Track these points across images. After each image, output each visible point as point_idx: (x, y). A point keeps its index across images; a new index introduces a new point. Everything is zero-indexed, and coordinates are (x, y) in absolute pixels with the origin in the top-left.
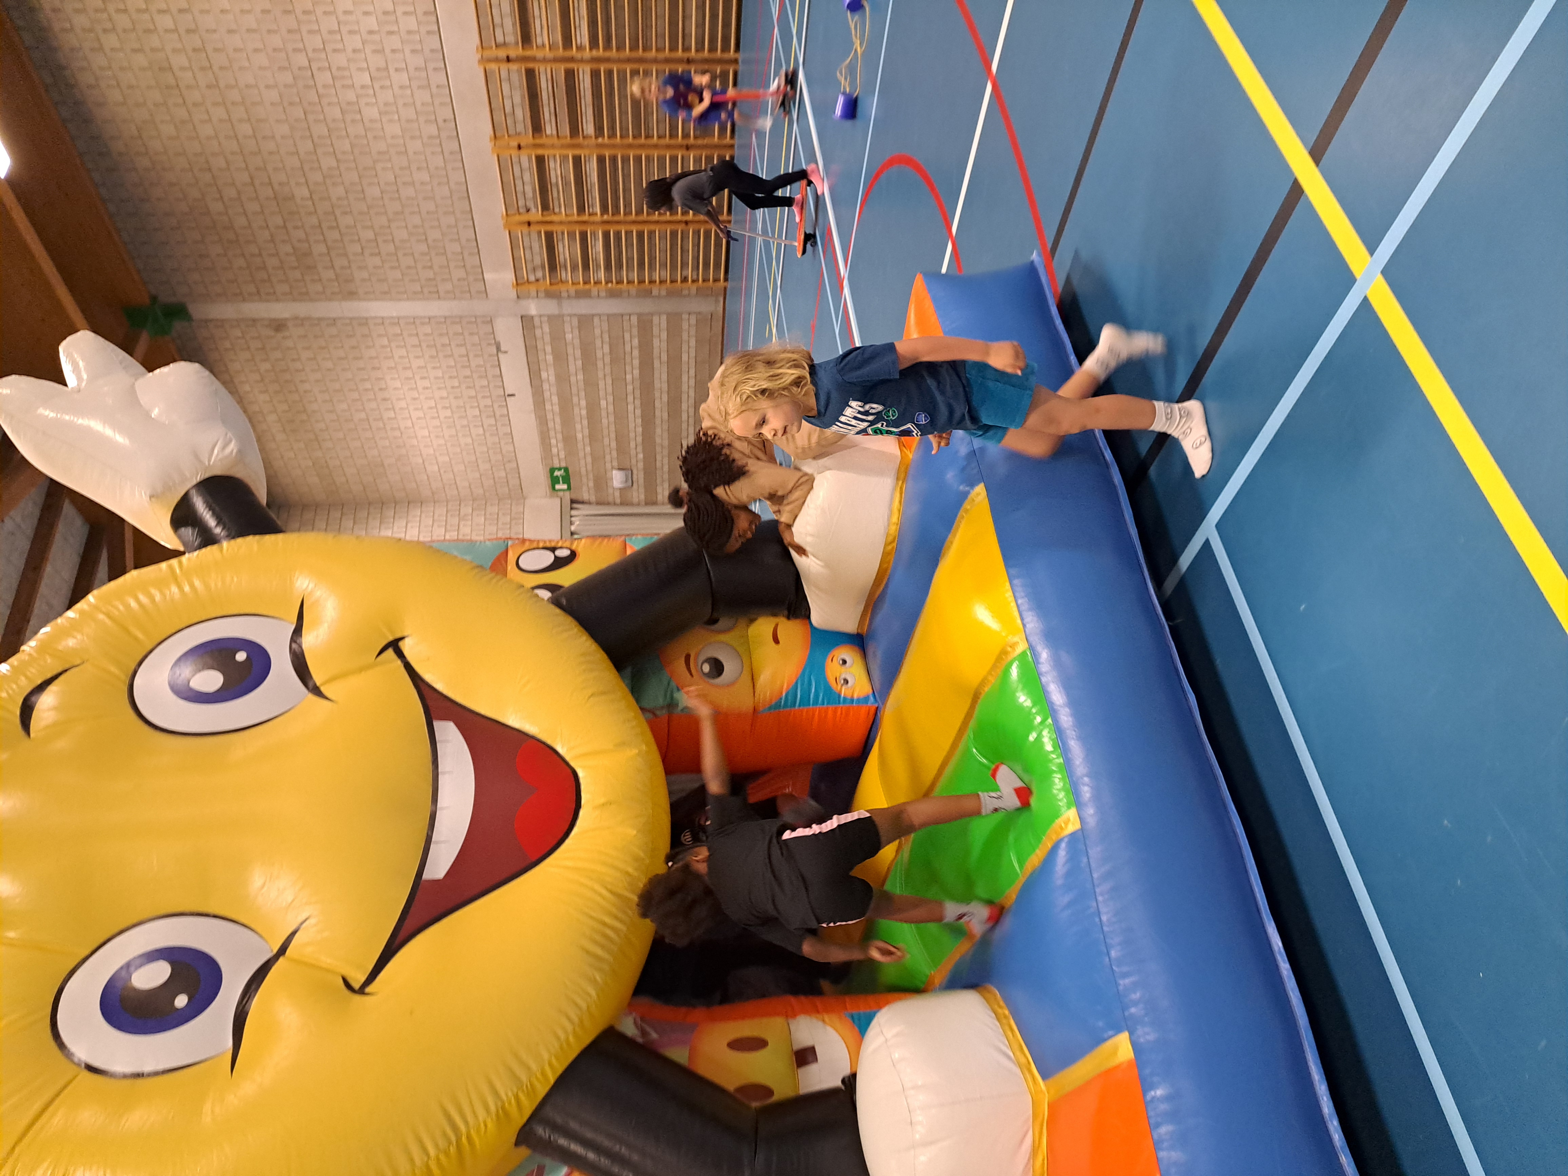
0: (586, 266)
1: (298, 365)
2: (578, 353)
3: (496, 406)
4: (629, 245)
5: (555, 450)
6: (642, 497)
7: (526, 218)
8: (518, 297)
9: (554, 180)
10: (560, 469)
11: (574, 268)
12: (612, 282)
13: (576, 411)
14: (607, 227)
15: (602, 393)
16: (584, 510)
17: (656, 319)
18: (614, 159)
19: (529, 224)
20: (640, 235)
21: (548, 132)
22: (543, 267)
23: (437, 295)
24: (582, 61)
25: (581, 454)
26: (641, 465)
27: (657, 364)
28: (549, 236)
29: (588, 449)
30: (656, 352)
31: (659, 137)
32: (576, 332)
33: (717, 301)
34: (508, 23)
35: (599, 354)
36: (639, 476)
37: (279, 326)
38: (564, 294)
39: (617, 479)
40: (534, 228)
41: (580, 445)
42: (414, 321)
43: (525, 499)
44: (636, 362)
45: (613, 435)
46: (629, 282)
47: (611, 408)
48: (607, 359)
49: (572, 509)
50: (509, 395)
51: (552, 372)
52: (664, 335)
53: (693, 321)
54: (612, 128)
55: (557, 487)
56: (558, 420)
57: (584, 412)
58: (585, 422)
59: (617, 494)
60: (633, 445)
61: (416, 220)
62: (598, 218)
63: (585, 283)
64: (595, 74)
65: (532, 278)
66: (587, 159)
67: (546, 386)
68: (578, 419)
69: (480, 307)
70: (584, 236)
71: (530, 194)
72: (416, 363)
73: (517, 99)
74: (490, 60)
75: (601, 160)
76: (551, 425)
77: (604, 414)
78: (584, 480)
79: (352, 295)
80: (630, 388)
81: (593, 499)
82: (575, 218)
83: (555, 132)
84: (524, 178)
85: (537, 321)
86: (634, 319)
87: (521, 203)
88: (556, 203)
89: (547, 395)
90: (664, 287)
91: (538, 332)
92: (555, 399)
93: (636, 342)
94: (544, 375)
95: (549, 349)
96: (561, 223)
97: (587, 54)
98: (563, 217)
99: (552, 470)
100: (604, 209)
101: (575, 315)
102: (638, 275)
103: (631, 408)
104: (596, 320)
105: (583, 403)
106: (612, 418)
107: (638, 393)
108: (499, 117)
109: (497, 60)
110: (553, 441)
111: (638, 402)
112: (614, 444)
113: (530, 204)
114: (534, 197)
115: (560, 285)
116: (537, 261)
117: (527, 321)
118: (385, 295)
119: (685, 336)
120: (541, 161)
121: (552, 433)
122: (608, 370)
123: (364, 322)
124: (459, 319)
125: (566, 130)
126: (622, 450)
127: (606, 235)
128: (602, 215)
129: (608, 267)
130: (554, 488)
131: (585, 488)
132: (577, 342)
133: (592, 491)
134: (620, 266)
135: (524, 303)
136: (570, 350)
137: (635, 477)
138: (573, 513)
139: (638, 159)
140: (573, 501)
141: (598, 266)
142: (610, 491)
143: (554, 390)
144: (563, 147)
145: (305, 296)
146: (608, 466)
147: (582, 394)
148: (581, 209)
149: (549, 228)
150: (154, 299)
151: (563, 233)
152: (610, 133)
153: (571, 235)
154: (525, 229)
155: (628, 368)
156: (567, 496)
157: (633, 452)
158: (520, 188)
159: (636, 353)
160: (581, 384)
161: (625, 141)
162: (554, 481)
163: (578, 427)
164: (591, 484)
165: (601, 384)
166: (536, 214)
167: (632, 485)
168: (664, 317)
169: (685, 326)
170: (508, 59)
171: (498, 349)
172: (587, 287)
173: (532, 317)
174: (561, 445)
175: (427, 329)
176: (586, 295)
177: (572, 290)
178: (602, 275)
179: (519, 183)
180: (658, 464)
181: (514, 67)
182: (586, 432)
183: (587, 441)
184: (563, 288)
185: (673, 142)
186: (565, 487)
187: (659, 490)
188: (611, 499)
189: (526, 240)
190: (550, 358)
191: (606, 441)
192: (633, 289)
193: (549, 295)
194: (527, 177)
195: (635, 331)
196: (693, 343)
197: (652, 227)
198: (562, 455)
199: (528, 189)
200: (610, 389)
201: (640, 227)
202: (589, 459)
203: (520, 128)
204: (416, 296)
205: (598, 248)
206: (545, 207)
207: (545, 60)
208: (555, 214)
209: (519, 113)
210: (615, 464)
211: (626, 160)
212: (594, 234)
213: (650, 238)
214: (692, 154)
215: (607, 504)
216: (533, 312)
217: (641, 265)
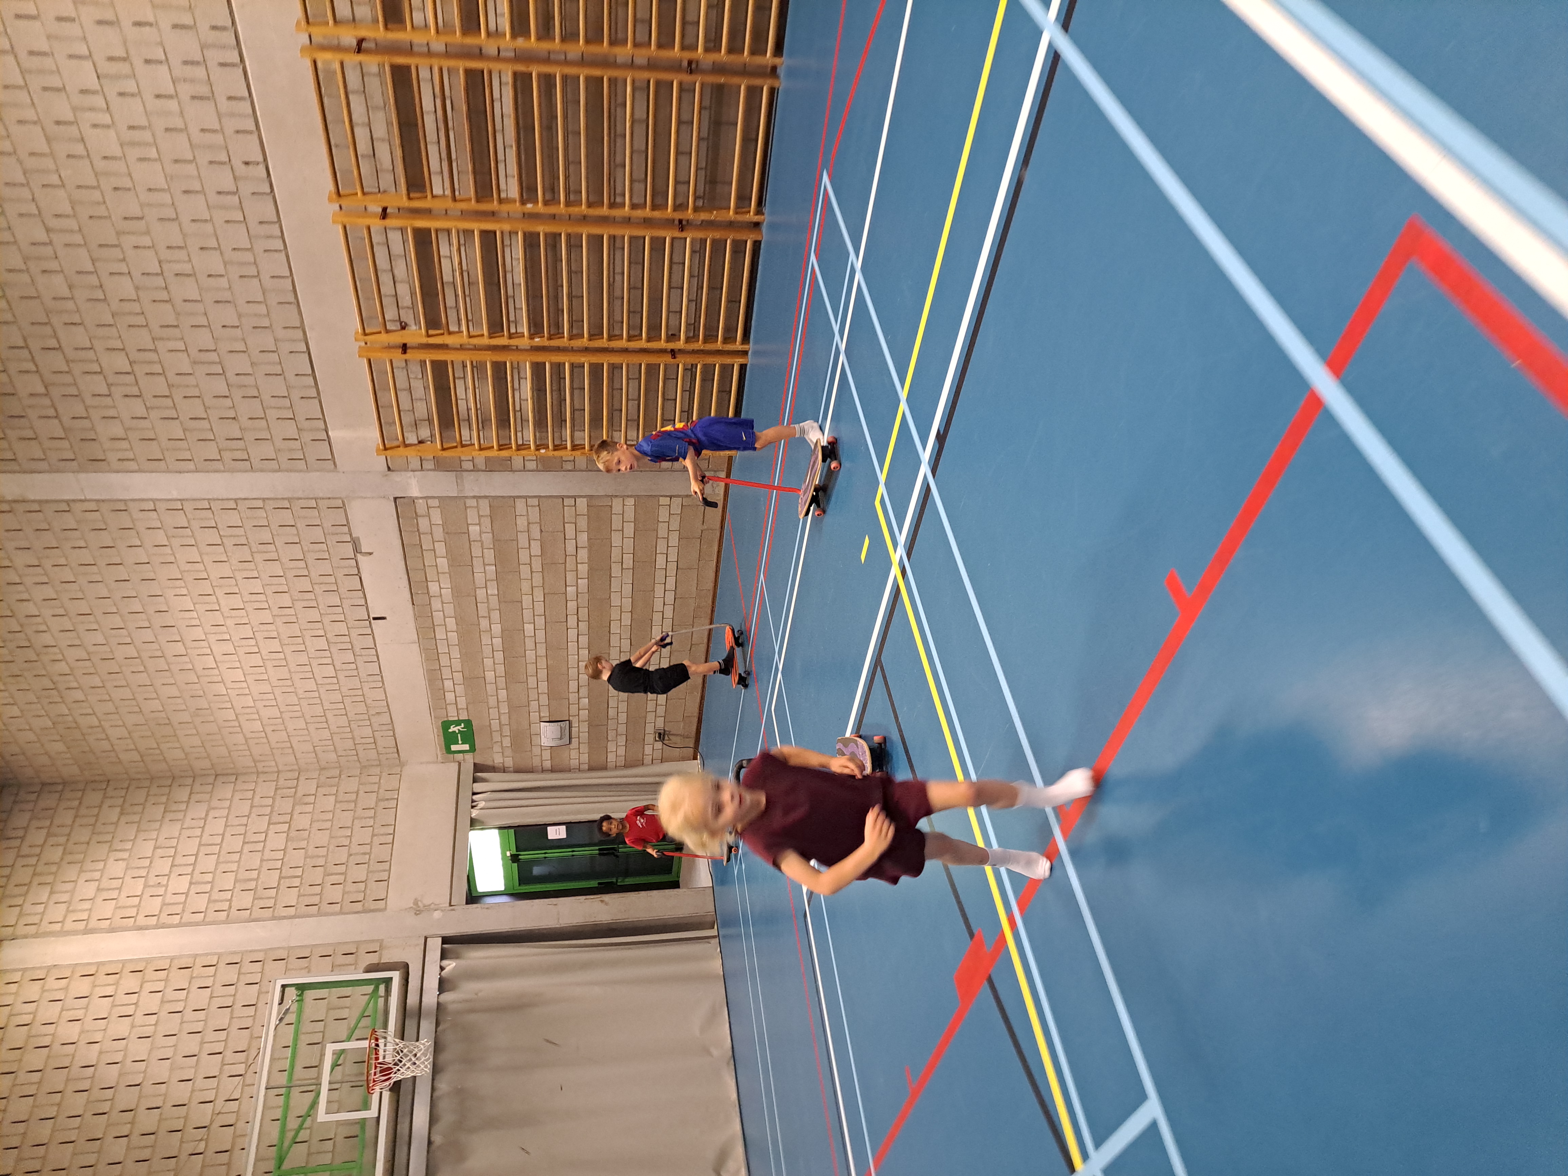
0: (503, 422)
2: (490, 555)
3: (354, 633)
4: (577, 387)
5: (450, 697)
6: (585, 758)
7: (398, 338)
8: (389, 469)
9: (447, 278)
10: (457, 723)
11: (484, 423)
12: (547, 447)
13: (486, 639)
14: (539, 358)
15: (527, 614)
16: (496, 781)
17: (617, 505)
18: (553, 239)
19: (404, 348)
20: (596, 369)
21: (437, 191)
22: (430, 420)
23: (245, 464)
24: (498, 58)
25: (492, 701)
26: (584, 714)
27: (616, 570)
28: (440, 369)
29: (503, 694)
30: (615, 553)
31: (634, 206)
32: (487, 522)
35: (524, 556)
36: (581, 729)
38: (468, 465)
39: (548, 734)
40: (413, 355)
41: (491, 688)
42: (208, 506)
43: (402, 764)
44: (583, 569)
45: (543, 674)
46: (575, 447)
47: (541, 635)
48: (537, 565)
49: (475, 780)
50: (375, 619)
51: (446, 583)
52: (629, 529)
53: (676, 509)
54: (552, 189)
55: (454, 748)
56: (456, 653)
57: (498, 642)
58: (499, 656)
59: (547, 755)
60: (573, 685)
61: (204, 339)
62: (524, 342)
63: (501, 447)
64: (521, 82)
65: (412, 439)
66: (507, 242)
67: (436, 604)
68: (487, 651)
69: (322, 483)
70: (499, 369)
71: (406, 301)
72: (216, 571)
73: (380, 131)
74: (323, 48)
75: (531, 241)
76: (444, 661)
77: (530, 643)
78: (497, 737)
79: (96, 463)
80: (572, 605)
81: (509, 763)
82: (486, 341)
83: (448, 192)
84: (396, 272)
85: (421, 505)
86: (582, 504)
87: (391, 314)
88: (452, 314)
89: (438, 616)
91: (423, 523)
92: (451, 623)
93: (583, 538)
94: (433, 588)
95: (441, 548)
96: (462, 348)
97: (508, 43)
98: (464, 339)
99: (446, 725)
100: (536, 327)
101: (486, 497)
102: (590, 437)
103: (572, 633)
104: (520, 505)
105: (497, 629)
106: (542, 651)
107: (584, 612)
109: (338, 48)
110: (448, 684)
111: (583, 626)
112: (543, 687)
113: (408, 317)
114: (413, 306)
115: (459, 449)
116: (421, 410)
117: (403, 506)
119: (662, 531)
120: (423, 239)
121: (446, 673)
122: (538, 579)
123: (121, 507)
124: (286, 504)
125: (467, 186)
126: (556, 693)
127: (538, 369)
128: (532, 337)
129: (540, 423)
130: (448, 750)
131: (497, 748)
132: (487, 538)
133: (508, 752)
134: (560, 421)
135: (396, 477)
136: (476, 551)
137: (574, 730)
138: (478, 787)
139: (596, 241)
140: (478, 768)
141: (524, 421)
142: (536, 751)
143: (450, 609)
144: (465, 215)
146: (534, 716)
147: (496, 615)
148: (496, 327)
149: (440, 356)
151: (464, 366)
152: (548, 197)
153: (478, 368)
154: (397, 355)
155: (570, 577)
156: (469, 761)
157: (573, 697)
158: (387, 288)
159: (583, 554)
160: (494, 601)
161: (574, 210)
162: (449, 739)
163: (488, 662)
164: (507, 742)
165: (527, 600)
166: (416, 333)
167: (570, 743)
168: (630, 502)
169: (663, 515)
170: (359, 48)
171: (357, 550)
172: (505, 453)
173: (413, 500)
174: (460, 689)
175: (234, 518)
176: (505, 466)
177: (480, 458)
178: (529, 435)
179: (385, 278)
180: (612, 712)
181: (372, 63)
182: (501, 669)
183: (502, 682)
184: (465, 454)
185: (657, 214)
186: (466, 747)
187: (611, 747)
188: (536, 762)
189: (401, 375)
190: (443, 563)
191: (532, 681)
192: (581, 459)
193: (440, 465)
194: (400, 270)
195: (583, 523)
196: (674, 540)
197: (616, 359)
198: (462, 702)
199: (403, 290)
200: (540, 608)
201: (595, 359)
202: (504, 709)
203: (386, 181)
204: (210, 465)
206: (433, 322)
207: (428, 52)
208: (450, 333)
209: (383, 151)
210: (545, 714)
211: (574, 244)
212: (517, 368)
213: (611, 379)
214: (689, 237)
215: (531, 771)
216: (415, 492)
217: (596, 421)
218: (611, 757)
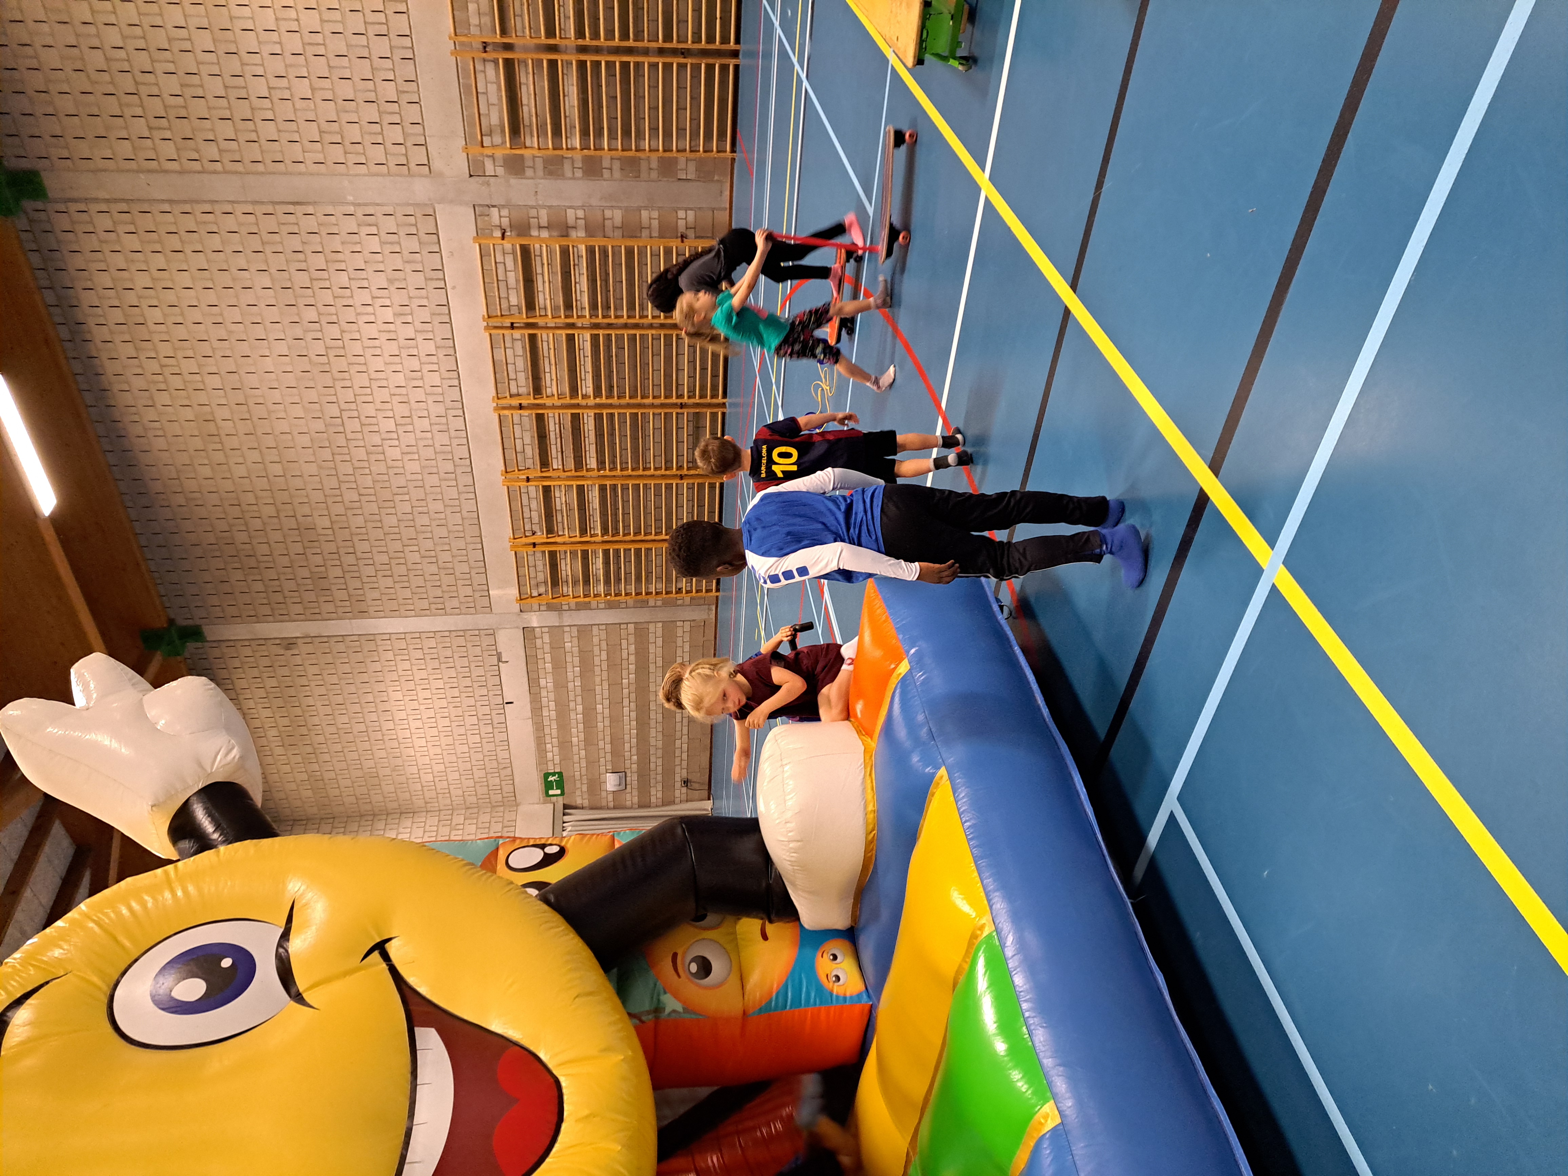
0: (587, 581)
1: (304, 681)
2: (577, 660)
3: (494, 712)
4: (628, 561)
5: (550, 755)
6: (636, 800)
7: (531, 540)
8: (521, 611)
9: (558, 508)
10: (554, 774)
11: (575, 583)
12: (611, 595)
13: (573, 716)
14: (607, 547)
15: (598, 697)
16: (577, 815)
17: (652, 627)
18: (614, 488)
19: (534, 545)
20: (638, 552)
21: (555, 467)
22: (546, 583)
23: (443, 611)
24: (587, 407)
25: (576, 758)
26: (635, 766)
27: (652, 668)
28: (553, 555)
29: (583, 753)
30: (651, 656)
31: (656, 469)
32: (575, 640)
33: (710, 609)
34: (522, 377)
35: (597, 661)
36: (633, 778)
37: (289, 644)
38: (565, 607)
39: (611, 782)
40: (539, 549)
41: (575, 749)
42: (419, 635)
43: (517, 805)
44: (632, 667)
45: (608, 739)
46: (626, 594)
47: (607, 711)
48: (604, 667)
49: (564, 814)
50: (507, 703)
51: (550, 679)
52: (660, 642)
53: (687, 627)
54: (613, 462)
55: (551, 792)
56: (554, 726)
57: (580, 717)
58: (581, 726)
59: (610, 798)
60: (627, 746)
61: (429, 544)
62: (599, 539)
63: (585, 596)
64: (598, 418)
65: (535, 594)
66: (590, 489)
67: (544, 693)
68: (573, 722)
69: (483, 621)
70: (585, 554)
71: (536, 519)
72: (419, 675)
73: (527, 440)
74: (504, 408)
75: (602, 488)
76: (547, 730)
77: (600, 718)
78: (578, 785)
79: (363, 613)
80: (626, 691)
81: (586, 803)
82: (578, 539)
83: (560, 467)
84: (531, 506)
85: (538, 632)
86: (631, 627)
87: (528, 527)
88: (560, 525)
89: (544, 701)
90: (659, 597)
91: (539, 642)
92: (552, 705)
93: (632, 648)
94: (543, 682)
95: (548, 657)
96: (564, 543)
97: (591, 402)
98: (566, 539)
99: (546, 775)
100: (605, 531)
101: (574, 625)
102: (635, 588)
103: (626, 710)
104: (595, 630)
105: (580, 708)
106: (607, 723)
107: (633, 696)
108: (511, 454)
109: (510, 407)
110: (549, 746)
111: (633, 705)
112: (608, 747)
113: (536, 528)
114: (540, 523)
115: (562, 598)
116: (541, 577)
117: (528, 632)
118: (394, 613)
119: (679, 642)
120: (547, 490)
121: (548, 738)
122: (605, 675)
123: (372, 638)
124: (463, 633)
125: (571, 464)
126: (617, 752)
127: (606, 553)
128: (602, 536)
129: (607, 582)
130: (547, 795)
131: (578, 793)
132: (576, 650)
133: (586, 796)
134: (618, 581)
135: (525, 615)
136: (569, 659)
137: (628, 779)
138: (566, 818)
139: (636, 487)
140: (566, 807)
141: (598, 581)
142: (604, 794)
143: (552, 696)
144: (569, 478)
145: (316, 616)
146: (603, 769)
147: (579, 699)
148: (583, 531)
149: (553, 548)
150: (171, 622)
151: (566, 552)
152: (612, 466)
153: (573, 554)
154: (531, 549)
155: (625, 673)
156: (560, 801)
157: (627, 754)
158: (527, 515)
159: (632, 658)
160: (579, 690)
161: (625, 473)
162: (548, 786)
163: (574, 731)
164: (585, 788)
165: (598, 689)
166: (541, 537)
167: (626, 788)
168: (660, 625)
169: (680, 632)
170: (521, 407)
171: (499, 660)
172: (587, 599)
173: (534, 628)
174: (556, 750)
175: (432, 643)
176: (586, 607)
177: (573, 602)
178: (601, 588)
179: (526, 510)
180: (652, 766)
181: (525, 413)
182: (582, 736)
183: (582, 744)
184: (564, 601)
185: (668, 473)
186: (559, 792)
187: (653, 791)
188: (604, 803)
189: (531, 558)
190: (549, 666)
191: (601, 743)
192: (630, 601)
193: (550, 608)
194: (534, 505)
195: (632, 639)
196: (687, 648)
197: (648, 546)
198: (557, 759)
199: (535, 515)
200: (606, 694)
201: (638, 546)
202: (584, 764)
203: (529, 463)
204: (422, 613)
205: (597, 566)
206: (550, 530)
207: (553, 407)
208: (559, 536)
209: (529, 451)
210: (609, 767)
211: (625, 488)
212: (595, 552)
213: (647, 556)
214: (685, 482)
215: (600, 808)
216: (535, 624)
217: (638, 579)
218: (653, 799)
